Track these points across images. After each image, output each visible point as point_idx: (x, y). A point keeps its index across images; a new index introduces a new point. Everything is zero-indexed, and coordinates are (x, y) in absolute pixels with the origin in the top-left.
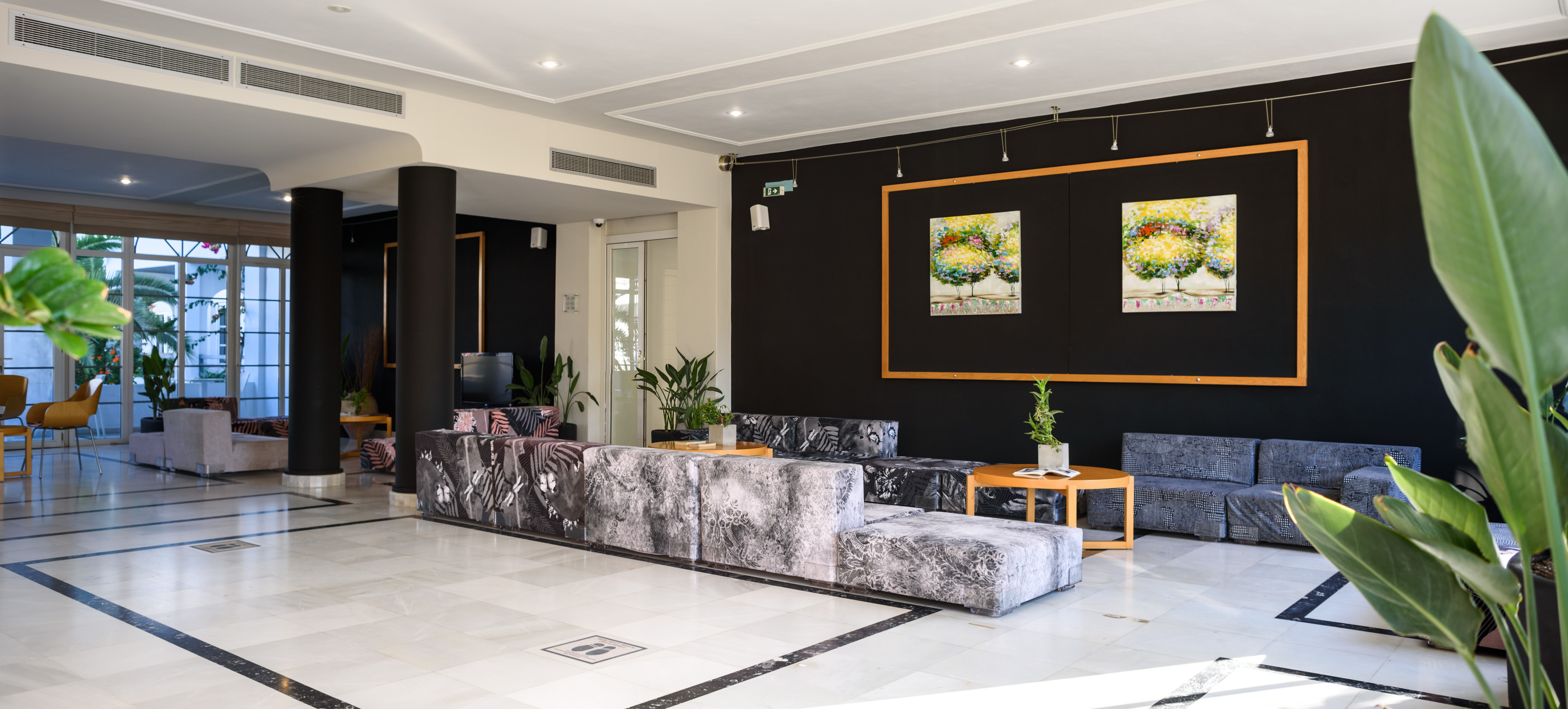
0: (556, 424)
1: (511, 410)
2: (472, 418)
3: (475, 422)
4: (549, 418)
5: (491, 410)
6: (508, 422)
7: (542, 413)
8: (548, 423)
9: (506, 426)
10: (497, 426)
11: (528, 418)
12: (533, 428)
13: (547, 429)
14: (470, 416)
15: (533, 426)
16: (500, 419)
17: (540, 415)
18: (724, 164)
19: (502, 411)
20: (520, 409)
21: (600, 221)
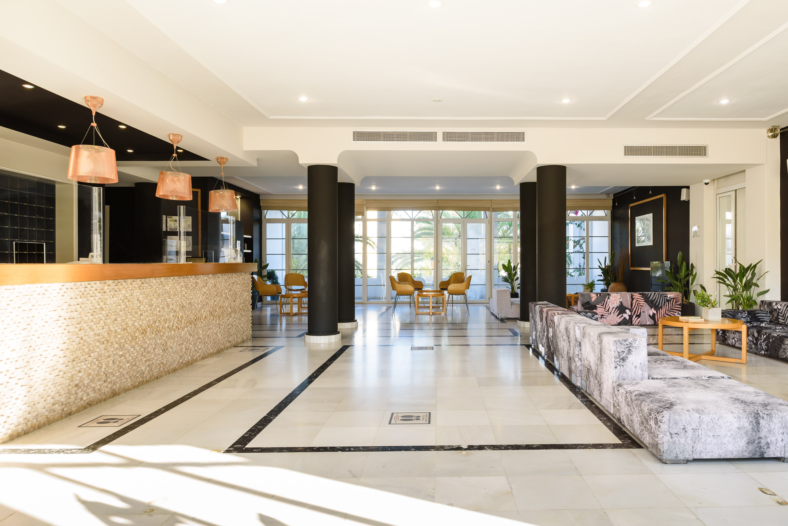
0: (680, 303)
1: (646, 294)
2: (619, 297)
3: (621, 300)
4: (674, 299)
5: (632, 293)
6: (644, 300)
7: (668, 296)
8: (673, 303)
9: (642, 302)
10: (636, 302)
11: (658, 298)
12: (662, 304)
13: (672, 305)
15: (662, 303)
16: (638, 298)
17: (667, 297)
18: (770, 134)
19: (640, 294)
20: (653, 293)
21: (707, 181)
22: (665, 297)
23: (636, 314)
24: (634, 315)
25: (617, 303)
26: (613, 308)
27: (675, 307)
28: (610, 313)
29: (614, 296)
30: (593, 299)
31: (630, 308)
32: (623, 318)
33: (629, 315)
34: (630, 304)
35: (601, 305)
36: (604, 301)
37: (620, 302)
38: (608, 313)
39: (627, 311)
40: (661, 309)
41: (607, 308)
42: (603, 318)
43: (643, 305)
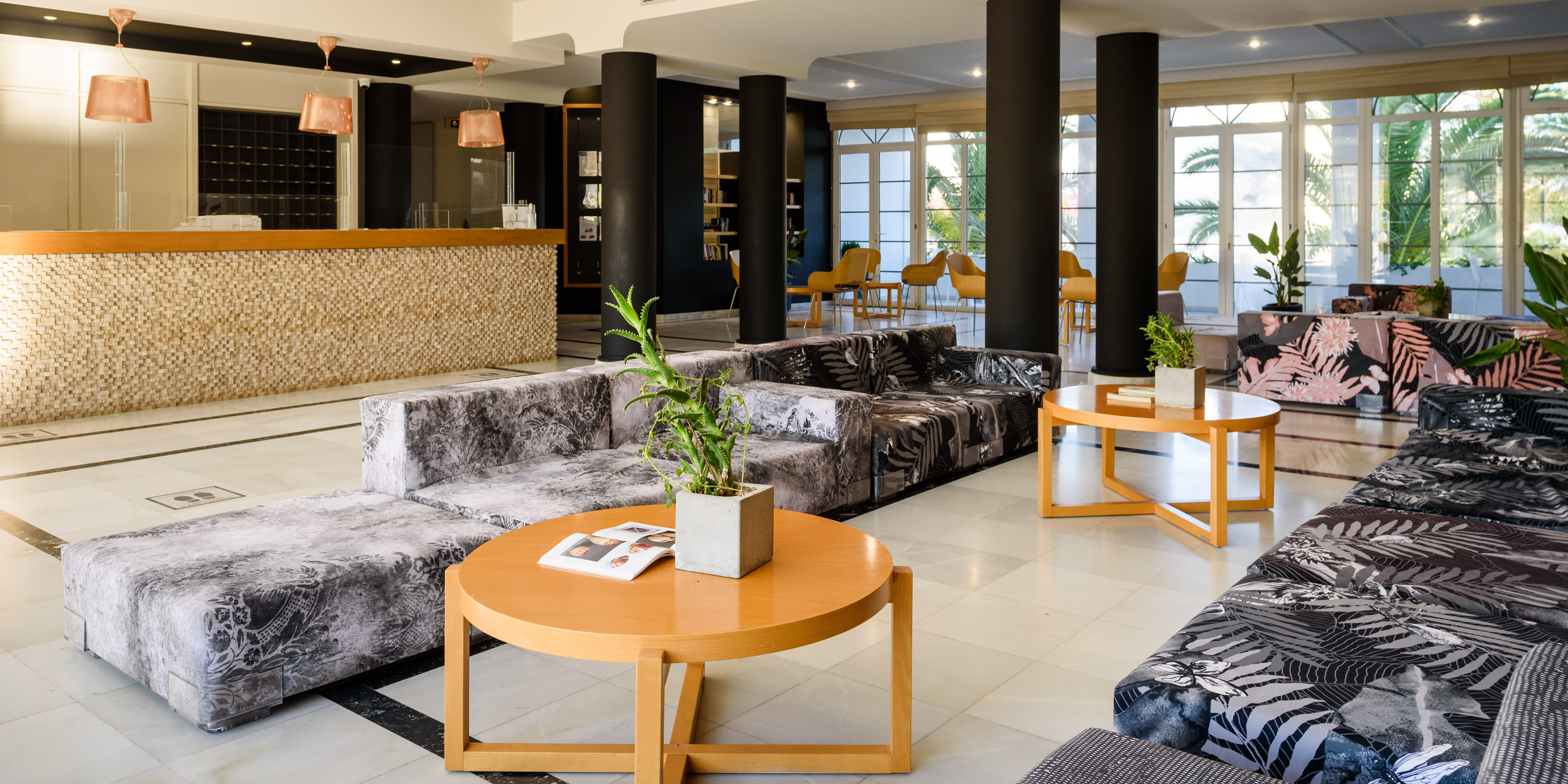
2: (1349, 328)
3: (1355, 336)
6: (1428, 343)
10: (1402, 346)
11: (1478, 339)
13: (1532, 363)
14: (1345, 325)
16: (1408, 336)
17: (1512, 337)
22: (1503, 336)
23: (1402, 379)
24: (1397, 381)
25: (1341, 346)
26: (1329, 358)
27: (1541, 370)
28: (1321, 371)
29: (1331, 324)
30: (1270, 330)
31: (1384, 360)
32: (1359, 388)
33: (1380, 382)
34: (1382, 349)
35: (1294, 348)
36: (1303, 338)
37: (1351, 342)
38: (1312, 370)
39: (1375, 369)
40: (1488, 373)
41: (1311, 357)
42: (1299, 382)
43: (1425, 356)
